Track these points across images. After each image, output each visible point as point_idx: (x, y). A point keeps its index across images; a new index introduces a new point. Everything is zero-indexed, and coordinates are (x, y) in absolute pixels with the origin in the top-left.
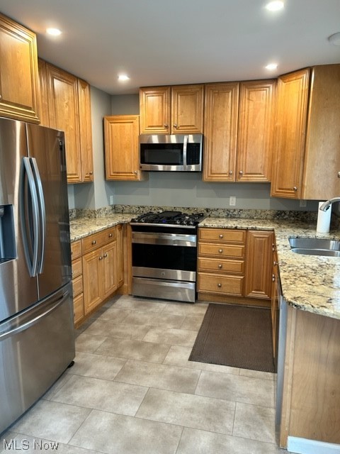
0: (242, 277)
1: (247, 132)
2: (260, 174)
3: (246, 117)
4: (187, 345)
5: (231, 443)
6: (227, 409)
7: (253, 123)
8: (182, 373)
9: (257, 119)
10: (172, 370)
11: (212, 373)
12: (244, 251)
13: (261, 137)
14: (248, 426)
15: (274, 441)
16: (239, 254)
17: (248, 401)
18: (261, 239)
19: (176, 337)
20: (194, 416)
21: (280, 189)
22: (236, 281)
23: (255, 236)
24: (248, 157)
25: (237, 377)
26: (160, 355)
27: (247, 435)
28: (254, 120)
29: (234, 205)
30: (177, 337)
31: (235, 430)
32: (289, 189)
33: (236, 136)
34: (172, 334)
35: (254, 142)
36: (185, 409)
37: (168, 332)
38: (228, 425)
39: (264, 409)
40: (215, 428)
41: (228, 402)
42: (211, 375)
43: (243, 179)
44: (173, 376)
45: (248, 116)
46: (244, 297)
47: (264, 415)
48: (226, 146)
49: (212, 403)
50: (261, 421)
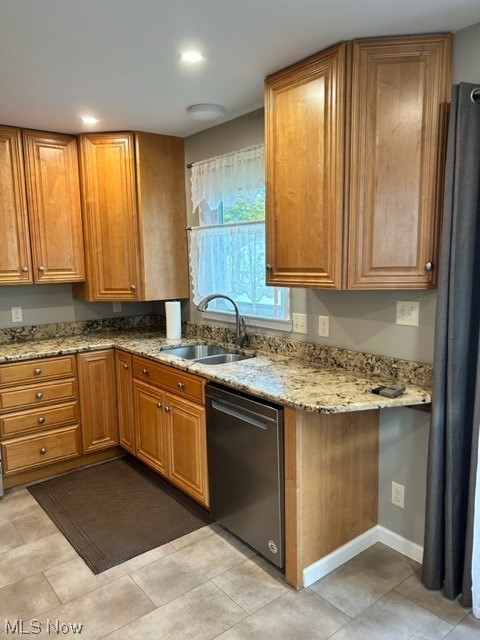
0: (76, 427)
1: (43, 207)
2: (70, 270)
3: (38, 185)
4: (65, 557)
5: (258, 623)
6: (212, 595)
7: (50, 195)
8: (108, 596)
9: (55, 190)
10: (88, 602)
11: (146, 570)
12: (76, 387)
13: (65, 217)
14: (250, 594)
15: (286, 590)
16: (68, 393)
17: (220, 570)
18: (97, 363)
19: (33, 557)
20: (189, 630)
21: (106, 290)
22: (68, 435)
23: (88, 360)
24: (49, 245)
25: (178, 554)
26: (42, 595)
27: (259, 603)
28: (51, 190)
29: (20, 320)
30: (38, 557)
31: (245, 607)
32: (122, 290)
33: (26, 212)
34: (21, 558)
35: (55, 223)
36: (169, 632)
37: (9, 558)
38: (232, 608)
39: (242, 566)
40: (227, 623)
41: (203, 587)
42: (147, 571)
43: (44, 279)
44: (101, 607)
45: (41, 184)
46: (82, 456)
47: (250, 572)
48: (11, 227)
49: (189, 601)
50: (254, 580)
